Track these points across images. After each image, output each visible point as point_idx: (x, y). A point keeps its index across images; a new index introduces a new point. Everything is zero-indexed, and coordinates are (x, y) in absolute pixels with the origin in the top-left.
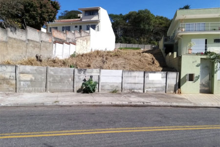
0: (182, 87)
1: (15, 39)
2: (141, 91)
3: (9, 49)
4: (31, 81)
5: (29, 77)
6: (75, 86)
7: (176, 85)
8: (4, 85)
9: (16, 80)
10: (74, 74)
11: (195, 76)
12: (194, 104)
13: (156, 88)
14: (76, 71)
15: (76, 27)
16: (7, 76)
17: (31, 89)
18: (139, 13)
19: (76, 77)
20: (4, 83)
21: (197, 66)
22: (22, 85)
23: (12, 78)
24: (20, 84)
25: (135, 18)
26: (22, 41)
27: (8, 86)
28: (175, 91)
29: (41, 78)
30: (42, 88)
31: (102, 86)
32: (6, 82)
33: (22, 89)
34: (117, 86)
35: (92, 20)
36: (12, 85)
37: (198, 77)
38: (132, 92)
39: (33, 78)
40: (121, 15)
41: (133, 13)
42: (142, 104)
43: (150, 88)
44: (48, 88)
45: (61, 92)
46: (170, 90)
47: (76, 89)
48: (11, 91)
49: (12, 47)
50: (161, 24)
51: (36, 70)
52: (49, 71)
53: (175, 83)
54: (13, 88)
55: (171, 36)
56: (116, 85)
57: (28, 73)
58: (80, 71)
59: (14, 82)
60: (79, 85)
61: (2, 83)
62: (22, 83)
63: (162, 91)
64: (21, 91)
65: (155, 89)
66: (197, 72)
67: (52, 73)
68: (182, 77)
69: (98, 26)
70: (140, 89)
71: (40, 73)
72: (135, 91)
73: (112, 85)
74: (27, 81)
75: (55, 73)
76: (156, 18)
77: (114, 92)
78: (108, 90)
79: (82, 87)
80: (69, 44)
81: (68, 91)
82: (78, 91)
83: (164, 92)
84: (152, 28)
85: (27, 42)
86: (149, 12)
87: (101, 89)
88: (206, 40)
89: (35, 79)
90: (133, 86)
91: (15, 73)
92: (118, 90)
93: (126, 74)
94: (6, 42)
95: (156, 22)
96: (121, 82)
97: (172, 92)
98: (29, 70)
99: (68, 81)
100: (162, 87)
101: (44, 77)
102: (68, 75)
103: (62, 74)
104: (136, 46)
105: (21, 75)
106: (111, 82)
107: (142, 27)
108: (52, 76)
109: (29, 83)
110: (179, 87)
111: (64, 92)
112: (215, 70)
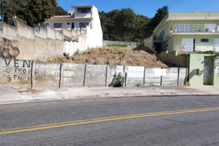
0: (190, 80)
1: (40, 37)
2: (159, 84)
3: (36, 47)
4: (72, 77)
5: (70, 74)
6: (107, 81)
7: (185, 79)
8: (50, 81)
9: (60, 76)
10: (106, 70)
11: (200, 70)
12: (208, 93)
13: (170, 81)
14: (108, 67)
15: (68, 24)
16: (53, 73)
17: (72, 84)
18: (122, 12)
19: (108, 73)
20: (49, 80)
21: (202, 63)
22: (65, 81)
23: (57, 74)
24: (63, 80)
25: (118, 16)
26: (44, 39)
27: (53, 82)
28: (185, 84)
29: (81, 75)
30: (81, 83)
31: (129, 81)
32: (52, 78)
33: (65, 84)
34: (140, 81)
35: (84, 17)
36: (56, 81)
37: (202, 72)
38: (152, 85)
39: (74, 75)
40: (103, 12)
41: (116, 11)
42: (171, 94)
43: (166, 81)
44: (86, 83)
45: (96, 86)
46: (181, 83)
47: (108, 83)
48: (56, 86)
49: (38, 46)
50: (142, 22)
51: (77, 67)
52: (87, 68)
53: (185, 77)
54: (57, 84)
55: (157, 35)
56: (139, 79)
57: (70, 70)
58: (111, 67)
59: (58, 78)
60: (110, 80)
61: (48, 79)
62: (65, 79)
63: (175, 84)
64: (64, 86)
65: (169, 83)
66: (201, 67)
67: (89, 70)
68: (190, 72)
69: (91, 24)
70: (158, 83)
71: (80, 70)
72: (155, 84)
73: (136, 79)
74: (69, 77)
75: (92, 70)
76: (137, 16)
77: (138, 85)
78: (133, 84)
79: (113, 81)
80: (73, 41)
81: (101, 86)
82: (109, 86)
83: (176, 85)
84: (134, 26)
85: (47, 40)
86: (131, 11)
87: (128, 84)
88: (194, 40)
89: (76, 75)
90: (153, 80)
91: (59, 70)
92: (141, 84)
93: (147, 70)
94: (34, 41)
95: (137, 20)
96: (143, 77)
97: (183, 84)
98: (71, 68)
99: (102, 76)
100: (175, 81)
101: (83, 74)
102: (102, 71)
103: (97, 71)
104: (122, 43)
105: (65, 72)
106: (136, 77)
107: (125, 25)
108: (90, 72)
109: (71, 79)
110: (188, 80)
111: (98, 86)
112: (215, 65)
